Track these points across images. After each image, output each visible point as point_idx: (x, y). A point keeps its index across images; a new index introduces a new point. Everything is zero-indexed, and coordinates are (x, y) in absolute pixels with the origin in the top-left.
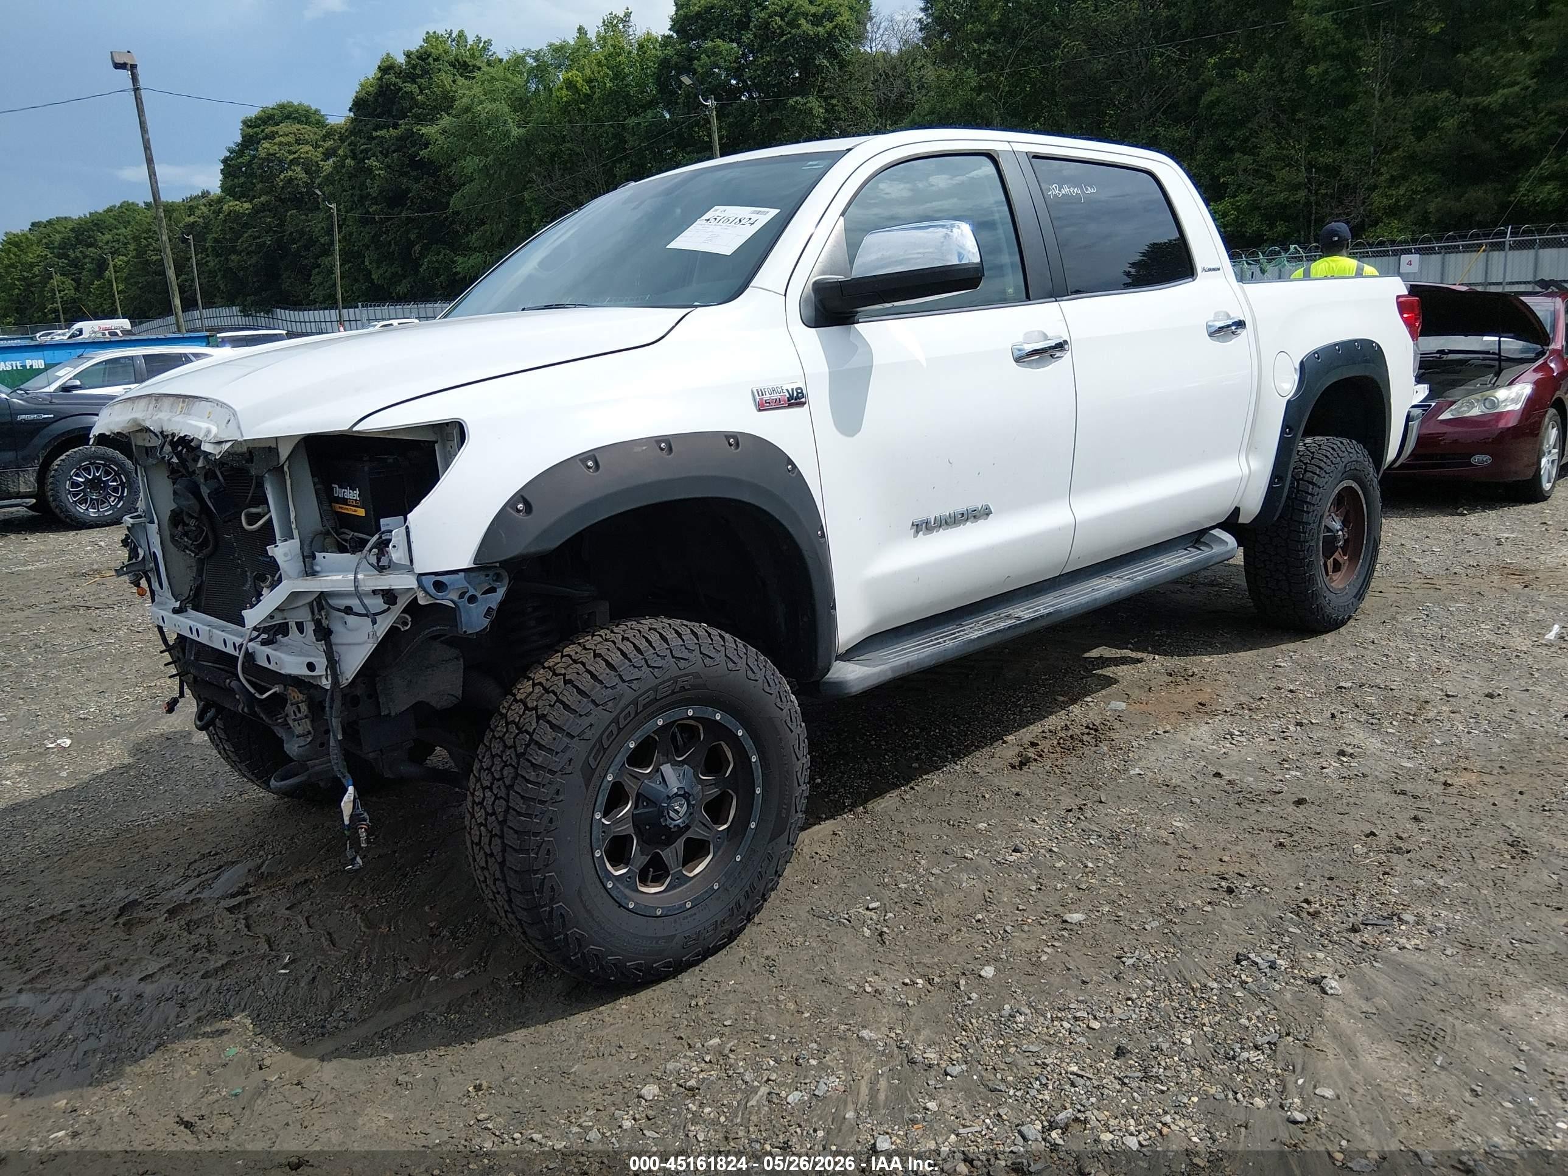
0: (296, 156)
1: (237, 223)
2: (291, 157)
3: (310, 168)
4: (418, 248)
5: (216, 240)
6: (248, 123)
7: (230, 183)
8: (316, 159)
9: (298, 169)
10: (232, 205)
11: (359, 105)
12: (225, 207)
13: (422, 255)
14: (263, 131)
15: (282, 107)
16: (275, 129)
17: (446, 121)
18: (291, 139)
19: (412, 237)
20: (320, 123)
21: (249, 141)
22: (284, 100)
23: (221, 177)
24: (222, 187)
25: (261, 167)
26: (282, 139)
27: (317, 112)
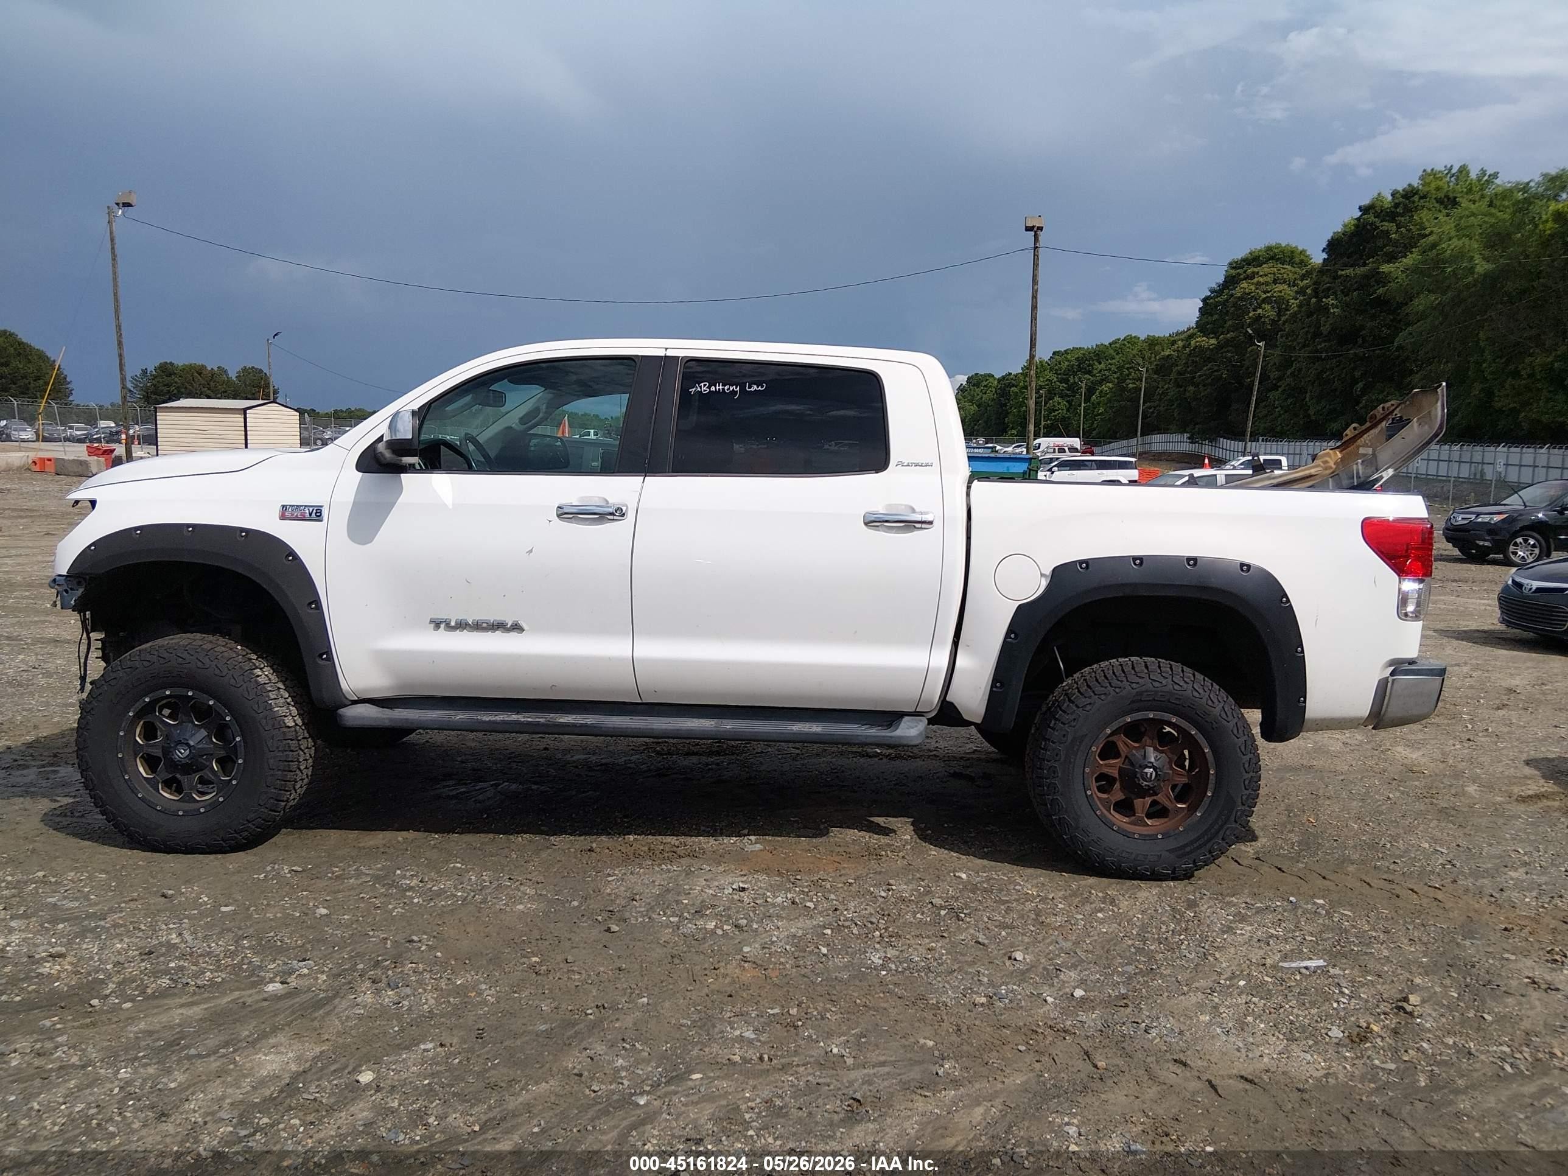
0: (1269, 295)
1: (1202, 356)
2: (1265, 296)
3: (1281, 305)
4: (1360, 385)
5: (1179, 373)
6: (1235, 265)
7: (1204, 320)
8: (1287, 298)
9: (1268, 307)
10: (1201, 340)
11: (1334, 246)
12: (1193, 342)
13: (1364, 392)
14: (1245, 272)
15: (1269, 249)
16: (1256, 270)
17: (1411, 259)
18: (1269, 279)
19: (1357, 374)
20: (1303, 263)
21: (1230, 281)
22: (1273, 243)
23: (1198, 314)
24: (1197, 322)
25: (1235, 305)
26: (1261, 279)
27: (1303, 252)
